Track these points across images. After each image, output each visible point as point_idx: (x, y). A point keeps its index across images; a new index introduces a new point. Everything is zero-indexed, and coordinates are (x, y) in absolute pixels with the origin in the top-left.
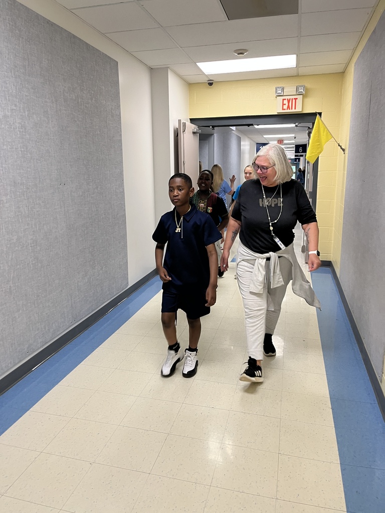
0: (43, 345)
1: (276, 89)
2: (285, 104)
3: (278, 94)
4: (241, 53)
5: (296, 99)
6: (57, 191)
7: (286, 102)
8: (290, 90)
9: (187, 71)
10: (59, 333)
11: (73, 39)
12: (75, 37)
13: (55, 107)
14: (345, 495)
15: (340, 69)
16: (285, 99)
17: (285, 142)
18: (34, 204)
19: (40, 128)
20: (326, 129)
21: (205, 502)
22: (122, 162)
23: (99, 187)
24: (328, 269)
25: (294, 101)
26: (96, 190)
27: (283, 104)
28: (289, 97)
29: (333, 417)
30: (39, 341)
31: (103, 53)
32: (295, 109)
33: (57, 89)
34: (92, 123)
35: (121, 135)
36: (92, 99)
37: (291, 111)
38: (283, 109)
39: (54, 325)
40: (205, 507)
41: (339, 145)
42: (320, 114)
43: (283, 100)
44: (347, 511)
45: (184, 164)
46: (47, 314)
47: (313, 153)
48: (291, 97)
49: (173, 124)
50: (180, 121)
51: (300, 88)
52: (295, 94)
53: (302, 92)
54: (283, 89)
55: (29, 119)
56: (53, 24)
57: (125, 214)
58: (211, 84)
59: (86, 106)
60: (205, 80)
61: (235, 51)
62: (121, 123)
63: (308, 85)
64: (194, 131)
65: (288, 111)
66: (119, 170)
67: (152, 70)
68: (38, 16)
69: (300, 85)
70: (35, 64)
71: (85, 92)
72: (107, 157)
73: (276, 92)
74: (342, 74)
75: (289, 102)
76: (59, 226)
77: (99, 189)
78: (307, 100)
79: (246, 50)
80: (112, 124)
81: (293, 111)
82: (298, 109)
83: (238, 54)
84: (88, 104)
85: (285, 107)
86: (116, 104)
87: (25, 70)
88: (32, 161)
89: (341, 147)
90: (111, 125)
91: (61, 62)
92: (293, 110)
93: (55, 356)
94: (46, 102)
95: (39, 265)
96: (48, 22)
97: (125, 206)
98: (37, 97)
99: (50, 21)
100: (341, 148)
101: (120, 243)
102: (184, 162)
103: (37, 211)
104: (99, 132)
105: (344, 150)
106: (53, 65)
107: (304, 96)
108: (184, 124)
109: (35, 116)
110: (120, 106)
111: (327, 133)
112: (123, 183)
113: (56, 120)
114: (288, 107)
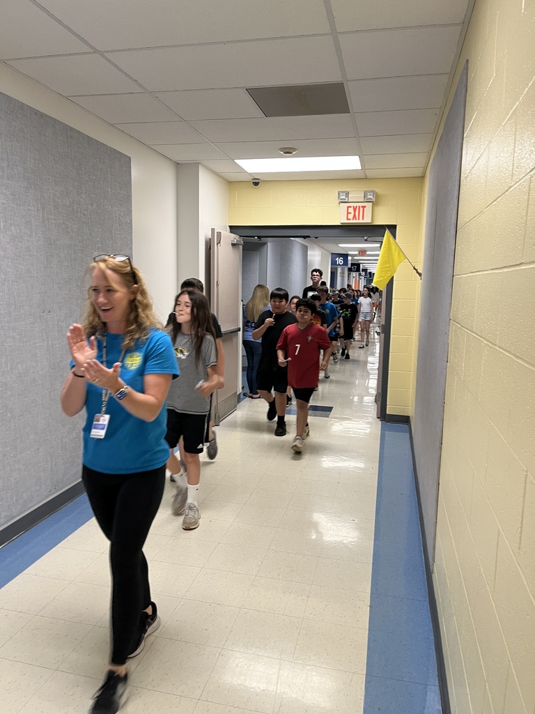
0: (8, 521)
1: (339, 194)
2: (350, 213)
3: (341, 199)
4: (288, 152)
5: (364, 207)
6: (38, 320)
7: (351, 210)
8: (356, 195)
9: (223, 167)
10: (32, 505)
11: (69, 132)
12: (71, 129)
13: (41, 216)
14: (365, 712)
15: (418, 172)
16: (350, 207)
17: (368, 253)
18: (6, 337)
19: (19, 242)
20: (398, 248)
24: (405, 426)
25: (361, 209)
27: (348, 213)
28: (355, 205)
30: (3, 516)
31: (111, 148)
32: (363, 219)
33: (45, 194)
34: (91, 234)
35: (131, 248)
36: (92, 205)
37: (357, 221)
38: (348, 219)
39: (24, 494)
42: (393, 228)
43: (348, 207)
45: (218, 285)
46: (15, 479)
47: (381, 277)
48: (358, 204)
49: (204, 234)
50: (213, 230)
51: (369, 194)
52: (363, 200)
53: (371, 199)
54: (347, 194)
55: (6, 232)
56: (42, 115)
58: (256, 184)
59: (84, 214)
60: (249, 179)
61: (281, 149)
62: (132, 233)
63: (379, 191)
64: (233, 242)
65: (354, 221)
67: (178, 165)
68: (22, 106)
69: (368, 189)
70: (16, 165)
71: (83, 196)
73: (339, 198)
74: (423, 177)
75: (355, 210)
76: (39, 364)
78: (378, 209)
79: (294, 149)
80: (120, 235)
81: (360, 221)
82: (367, 220)
83: (285, 153)
84: (87, 210)
85: (351, 216)
87: (4, 173)
88: (6, 283)
89: (416, 270)
90: (118, 236)
91: (53, 161)
93: (25, 536)
94: (29, 210)
95: (9, 415)
96: (37, 112)
98: (17, 205)
100: (418, 272)
102: (217, 282)
103: (10, 346)
104: (100, 245)
105: (420, 274)
106: (40, 165)
107: (375, 204)
108: (219, 234)
109: (13, 228)
110: (131, 211)
111: (399, 253)
113: (42, 232)
114: (354, 216)
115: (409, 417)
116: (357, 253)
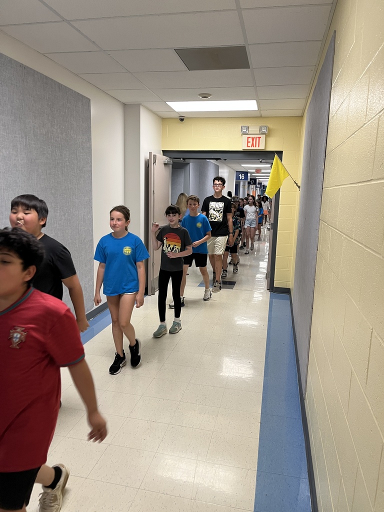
1: (242, 128)
2: (250, 142)
3: (243, 132)
4: (205, 96)
5: (259, 138)
7: (250, 140)
8: (254, 129)
9: (158, 108)
12: (47, 78)
13: (24, 141)
14: (256, 497)
15: (299, 113)
16: (250, 138)
19: (8, 160)
20: (283, 168)
21: (131, 502)
22: (91, 191)
23: (67, 214)
24: (287, 296)
25: (258, 139)
26: (63, 217)
27: (248, 142)
28: (253, 136)
29: (260, 430)
31: (75, 92)
32: (259, 147)
33: (27, 125)
34: (61, 156)
35: (91, 166)
36: (62, 134)
37: (255, 148)
38: (248, 146)
40: (131, 506)
41: (295, 183)
42: (280, 153)
43: (248, 138)
44: (254, 511)
45: (154, 193)
47: (271, 188)
48: (255, 136)
49: (144, 156)
50: (150, 153)
51: (263, 128)
52: (259, 133)
53: (265, 132)
54: (248, 128)
56: (25, 67)
57: (93, 239)
58: (182, 120)
59: (56, 140)
60: (177, 116)
61: (200, 95)
63: (270, 126)
64: (165, 162)
65: (253, 148)
66: (87, 198)
67: (125, 106)
68: (10, 61)
69: (262, 125)
70: (6, 104)
71: (55, 127)
72: (76, 186)
73: (241, 131)
74: (302, 116)
75: (253, 140)
77: (66, 216)
78: (269, 139)
79: (210, 95)
80: (83, 156)
82: (262, 147)
83: (203, 97)
84: (58, 138)
85: (250, 144)
86: (87, 138)
89: (297, 184)
90: (81, 157)
91: (33, 102)
92: (257, 148)
94: (15, 137)
96: (21, 65)
97: (92, 231)
98: (7, 133)
99: (22, 64)
100: (297, 185)
101: (86, 266)
102: (153, 191)
104: (68, 164)
105: (299, 187)
106: (24, 104)
107: (267, 135)
108: (155, 156)
109: (4, 150)
110: (91, 139)
111: (284, 172)
112: (92, 210)
113: (25, 153)
114: (253, 144)
115: (290, 289)
116: (254, 171)
